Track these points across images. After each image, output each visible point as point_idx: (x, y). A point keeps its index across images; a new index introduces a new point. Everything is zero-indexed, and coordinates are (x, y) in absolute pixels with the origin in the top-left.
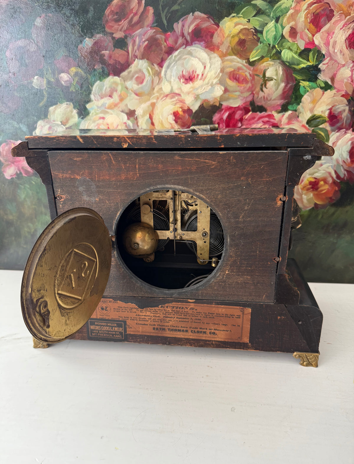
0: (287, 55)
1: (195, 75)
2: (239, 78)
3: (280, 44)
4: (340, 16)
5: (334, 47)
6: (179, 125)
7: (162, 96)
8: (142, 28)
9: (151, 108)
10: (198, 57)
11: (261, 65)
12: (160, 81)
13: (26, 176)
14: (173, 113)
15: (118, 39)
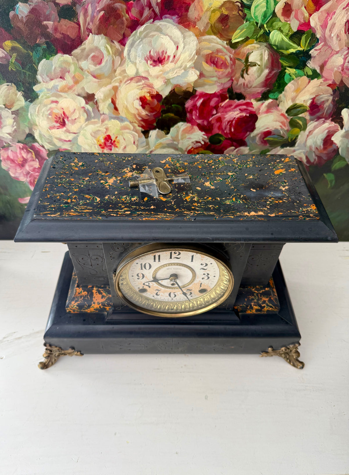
0: (276, 37)
1: (165, 56)
2: (217, 62)
3: (270, 23)
5: (331, 31)
6: (147, 110)
7: (126, 79)
9: (113, 92)
10: (170, 34)
11: (245, 48)
12: (122, 61)
14: (139, 98)
15: (63, 6)
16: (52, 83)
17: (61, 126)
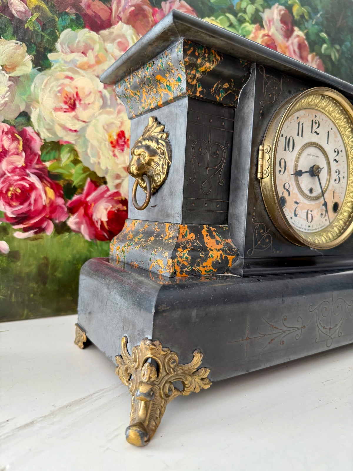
16: (71, 57)
17: (70, 109)
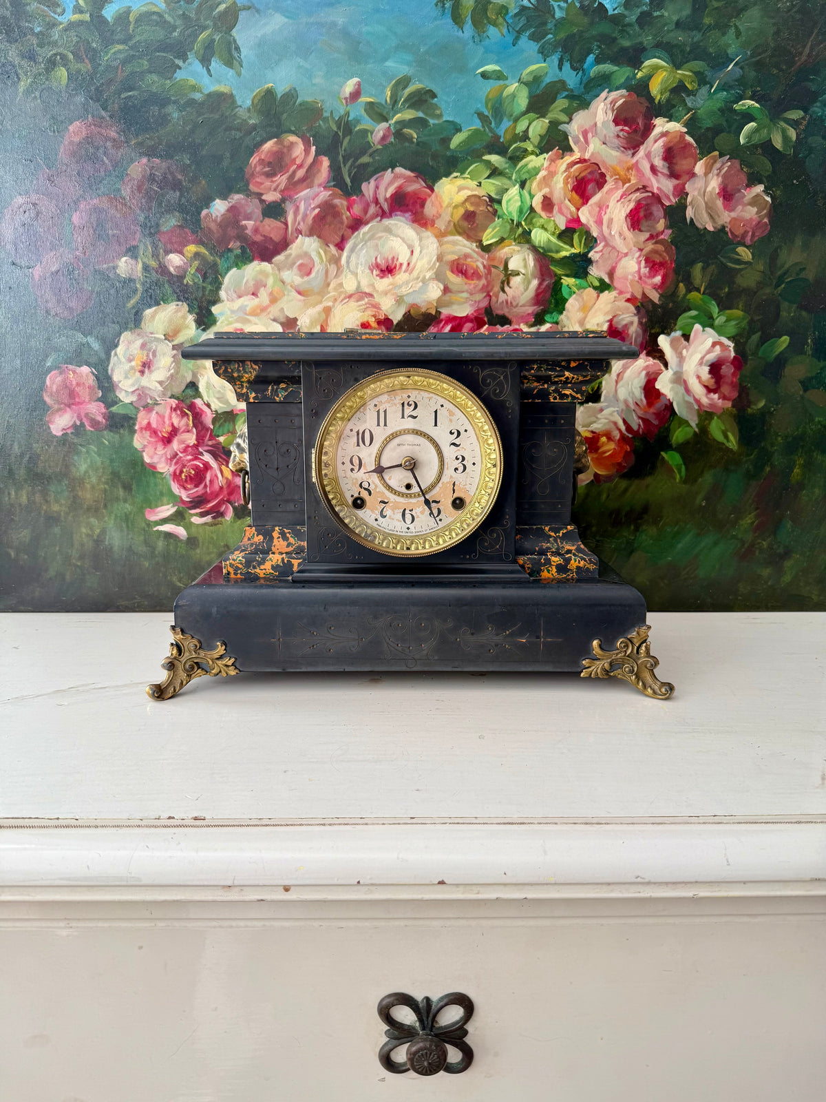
0: (540, 237)
1: (396, 264)
2: (466, 271)
3: (528, 220)
4: (616, 183)
5: (609, 227)
7: (343, 296)
8: (311, 188)
9: (324, 316)
10: (401, 235)
11: (501, 251)
12: (339, 272)
13: (91, 429)
14: (360, 324)
15: (270, 203)
16: (239, 303)
